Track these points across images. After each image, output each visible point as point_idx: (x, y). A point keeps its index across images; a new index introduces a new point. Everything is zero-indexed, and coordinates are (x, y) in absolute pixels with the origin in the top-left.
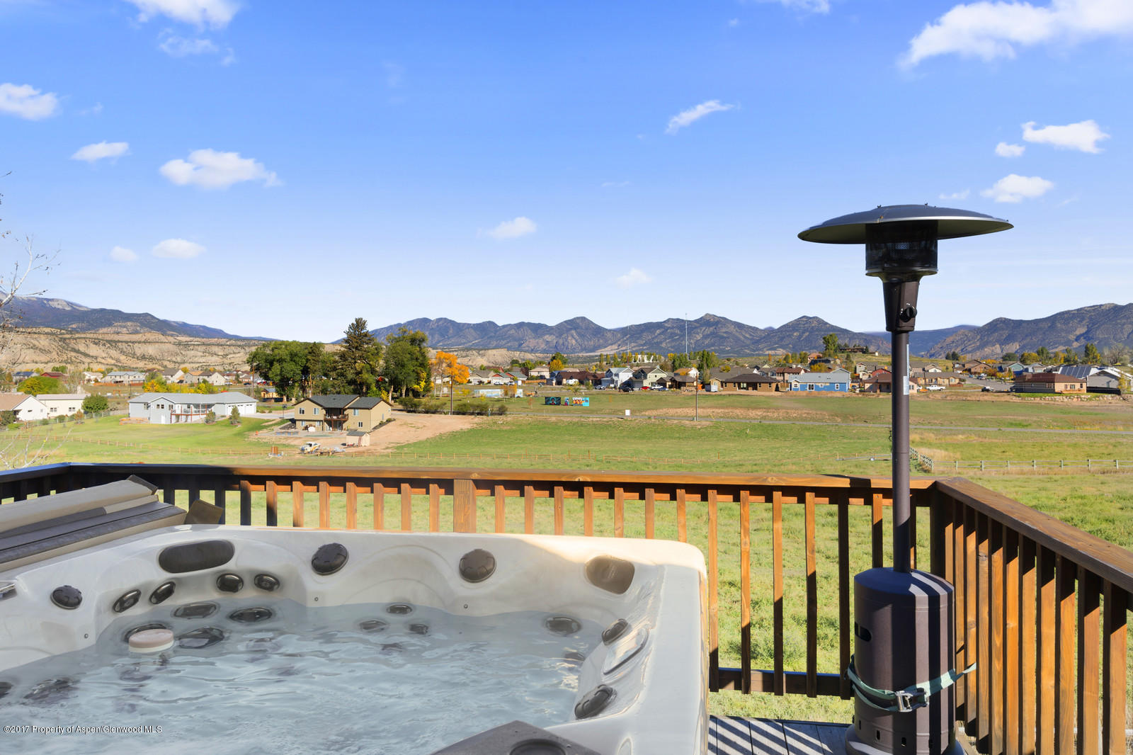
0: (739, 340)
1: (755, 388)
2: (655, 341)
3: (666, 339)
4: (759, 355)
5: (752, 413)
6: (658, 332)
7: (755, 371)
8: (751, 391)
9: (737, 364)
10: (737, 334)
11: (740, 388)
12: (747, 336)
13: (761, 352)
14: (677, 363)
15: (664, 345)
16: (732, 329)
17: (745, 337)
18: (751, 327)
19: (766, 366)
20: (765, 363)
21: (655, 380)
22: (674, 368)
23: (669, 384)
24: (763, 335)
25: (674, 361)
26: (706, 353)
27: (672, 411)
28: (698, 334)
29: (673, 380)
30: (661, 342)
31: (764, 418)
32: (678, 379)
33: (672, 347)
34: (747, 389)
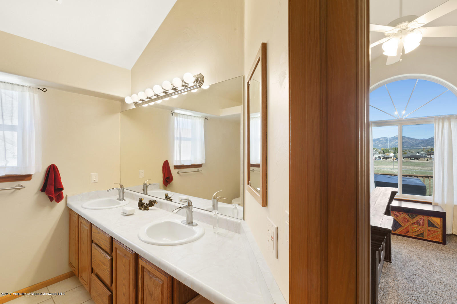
0: (410, 143)
1: (418, 159)
2: (376, 144)
3: (380, 144)
4: (419, 148)
5: (416, 168)
6: (377, 141)
7: (418, 154)
8: (416, 161)
9: (409, 151)
10: (409, 142)
11: (411, 159)
12: (414, 142)
13: (420, 147)
14: (385, 151)
15: (379, 146)
16: (407, 140)
17: (413, 142)
18: (415, 139)
19: (422, 152)
20: (422, 151)
21: (377, 157)
22: (384, 153)
23: (382, 158)
24: (421, 142)
25: (384, 151)
26: (397, 148)
27: (384, 166)
28: (393, 142)
29: (383, 157)
30: (378, 145)
31: (422, 170)
32: (386, 156)
33: (383, 146)
34: (414, 160)
